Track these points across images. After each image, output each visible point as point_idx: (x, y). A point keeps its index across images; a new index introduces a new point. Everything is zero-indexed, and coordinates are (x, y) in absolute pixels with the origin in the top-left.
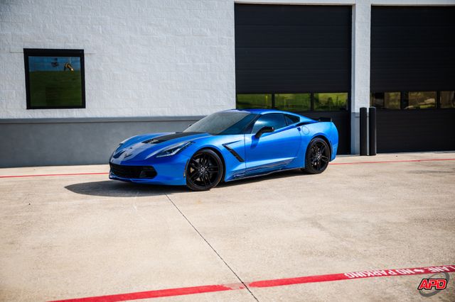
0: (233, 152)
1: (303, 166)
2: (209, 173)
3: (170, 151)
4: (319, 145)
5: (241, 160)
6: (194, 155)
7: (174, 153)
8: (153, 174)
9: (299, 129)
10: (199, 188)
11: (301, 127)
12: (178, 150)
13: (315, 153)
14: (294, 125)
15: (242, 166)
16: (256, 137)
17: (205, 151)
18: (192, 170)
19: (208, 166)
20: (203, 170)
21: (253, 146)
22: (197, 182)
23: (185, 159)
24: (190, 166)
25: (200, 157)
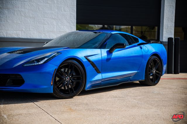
0: (92, 63)
1: (143, 79)
2: (72, 82)
3: (38, 60)
4: (155, 62)
5: (98, 72)
6: (61, 65)
7: (42, 62)
8: (21, 82)
9: (141, 48)
10: (64, 96)
11: (142, 46)
12: (46, 59)
13: (152, 69)
14: (136, 44)
15: (99, 77)
16: (110, 52)
17: (70, 61)
18: (57, 79)
19: (72, 75)
20: (67, 79)
21: (108, 60)
22: (62, 91)
23: (52, 68)
24: (56, 75)
25: (65, 67)
